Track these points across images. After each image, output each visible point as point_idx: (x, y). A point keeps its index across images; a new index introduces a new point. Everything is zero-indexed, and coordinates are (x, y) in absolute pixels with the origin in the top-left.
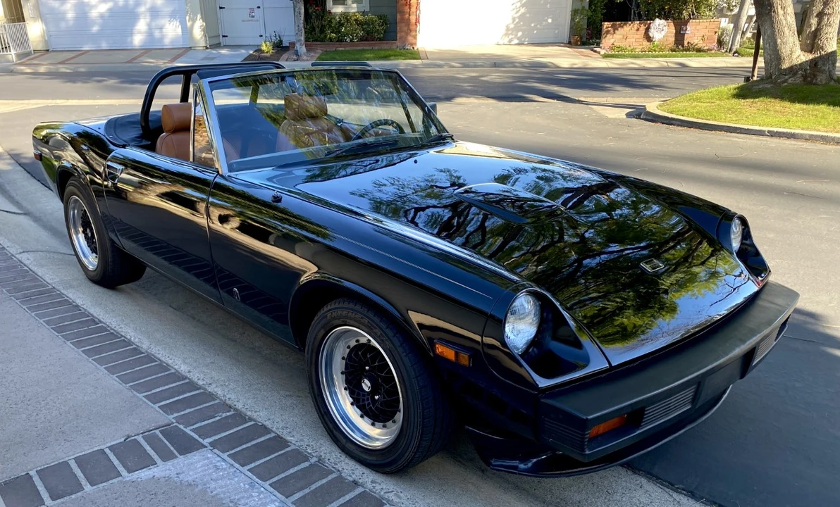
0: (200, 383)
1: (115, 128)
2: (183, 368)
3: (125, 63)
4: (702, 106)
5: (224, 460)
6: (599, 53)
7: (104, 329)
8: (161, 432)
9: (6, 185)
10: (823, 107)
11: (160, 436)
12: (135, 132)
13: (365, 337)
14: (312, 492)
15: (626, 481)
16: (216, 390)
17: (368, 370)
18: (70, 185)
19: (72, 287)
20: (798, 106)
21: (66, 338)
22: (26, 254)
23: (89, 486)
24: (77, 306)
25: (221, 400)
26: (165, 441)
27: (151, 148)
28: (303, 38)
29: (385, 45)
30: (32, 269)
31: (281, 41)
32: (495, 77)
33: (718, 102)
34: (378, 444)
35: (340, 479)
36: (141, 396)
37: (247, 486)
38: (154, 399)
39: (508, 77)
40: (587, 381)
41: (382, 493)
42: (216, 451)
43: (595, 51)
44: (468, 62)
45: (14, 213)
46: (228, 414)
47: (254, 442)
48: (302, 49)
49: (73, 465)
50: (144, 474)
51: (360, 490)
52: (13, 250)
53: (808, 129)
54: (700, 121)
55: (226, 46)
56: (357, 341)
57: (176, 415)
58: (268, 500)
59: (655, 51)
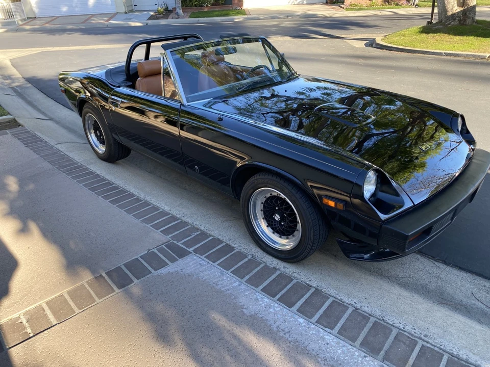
0: (178, 216)
1: (111, 75)
2: (167, 208)
3: (81, 23)
4: (407, 39)
5: (204, 260)
6: (343, 8)
7: (116, 188)
8: (165, 246)
9: (34, 103)
10: (471, 38)
11: (166, 248)
12: (122, 78)
13: (276, 192)
14: (253, 275)
15: (410, 257)
16: (187, 220)
17: (277, 210)
18: (86, 108)
19: (92, 163)
20: (458, 38)
21: (98, 194)
22: (60, 145)
23: (136, 280)
24: (98, 175)
25: (191, 225)
26: (169, 251)
27: (133, 87)
28: (180, 5)
29: (225, 7)
30: (66, 153)
31: (167, 7)
32: (287, 24)
33: (415, 37)
34: (287, 248)
35: (266, 267)
36: (149, 226)
37: (220, 274)
38: (157, 227)
39: (295, 24)
40: (403, 214)
41: (290, 273)
42: (197, 255)
43: (341, 7)
44: (273, 16)
45: (44, 119)
46: (198, 233)
47: (216, 249)
48: (181, 12)
49: (123, 268)
50: (164, 271)
51: (278, 273)
52: (52, 143)
53: (465, 51)
54: (407, 48)
55: (136, 11)
56: (271, 194)
57: (170, 236)
58: (232, 281)
59: (373, 6)
